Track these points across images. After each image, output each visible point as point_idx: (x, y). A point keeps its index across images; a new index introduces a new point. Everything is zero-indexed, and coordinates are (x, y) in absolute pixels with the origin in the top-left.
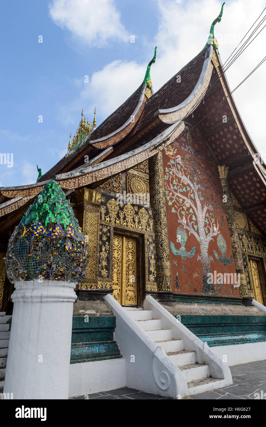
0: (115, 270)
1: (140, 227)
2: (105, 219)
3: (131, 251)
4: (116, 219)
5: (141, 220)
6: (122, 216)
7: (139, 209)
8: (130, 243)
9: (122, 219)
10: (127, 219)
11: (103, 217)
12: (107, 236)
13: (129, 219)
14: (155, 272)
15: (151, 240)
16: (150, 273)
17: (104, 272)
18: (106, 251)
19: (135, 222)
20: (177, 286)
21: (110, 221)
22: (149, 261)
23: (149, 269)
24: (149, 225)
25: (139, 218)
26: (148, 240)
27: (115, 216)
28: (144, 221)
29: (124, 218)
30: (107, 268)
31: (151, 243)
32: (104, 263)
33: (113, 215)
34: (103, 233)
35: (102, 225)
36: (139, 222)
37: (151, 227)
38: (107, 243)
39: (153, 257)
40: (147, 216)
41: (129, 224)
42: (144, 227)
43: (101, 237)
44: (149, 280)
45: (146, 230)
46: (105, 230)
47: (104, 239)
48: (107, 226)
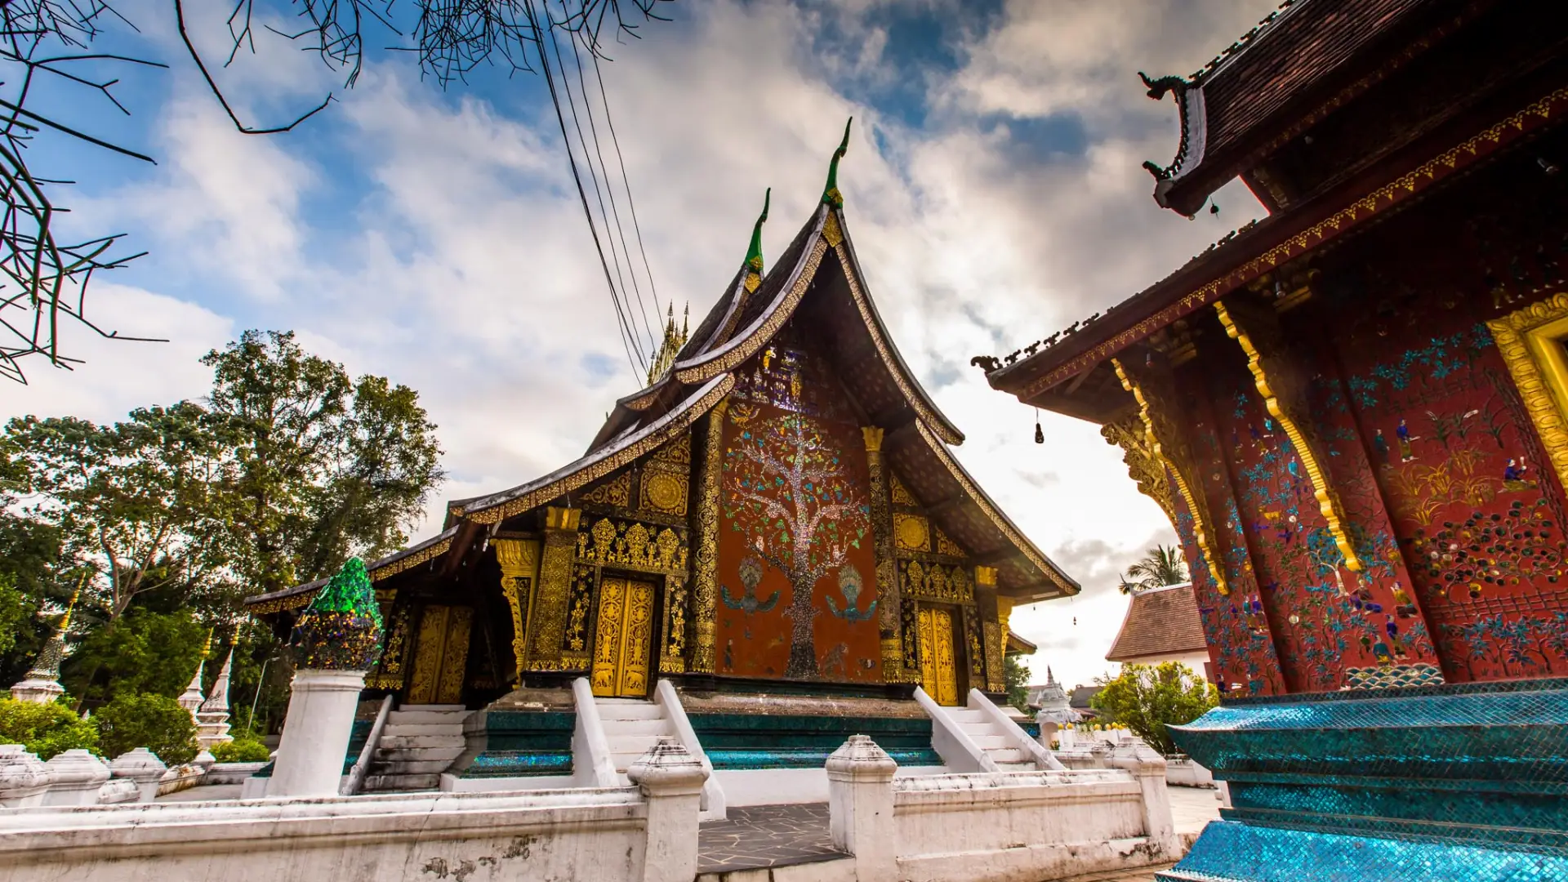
0: (607, 638)
1: (658, 564)
2: (586, 554)
3: (642, 604)
4: (608, 553)
5: (662, 550)
6: (620, 547)
7: (658, 533)
8: (643, 590)
9: (620, 552)
10: (631, 551)
11: (582, 552)
12: (587, 583)
13: (636, 550)
14: (683, 640)
15: (678, 585)
16: (671, 641)
17: (576, 643)
18: (582, 607)
19: (646, 554)
20: (728, 662)
21: (596, 557)
22: (671, 620)
23: (670, 634)
24: (678, 558)
25: (657, 548)
26: (673, 584)
27: (608, 548)
28: (667, 553)
29: (626, 551)
30: (582, 635)
31: (680, 590)
32: (578, 628)
33: (603, 546)
34: (580, 579)
35: (579, 565)
36: (657, 554)
37: (683, 561)
38: (587, 595)
39: (680, 614)
40: (677, 543)
41: (635, 561)
42: (667, 563)
43: (575, 586)
44: (668, 653)
45: (671, 567)
46: (584, 574)
47: (581, 588)
48: (588, 567)
